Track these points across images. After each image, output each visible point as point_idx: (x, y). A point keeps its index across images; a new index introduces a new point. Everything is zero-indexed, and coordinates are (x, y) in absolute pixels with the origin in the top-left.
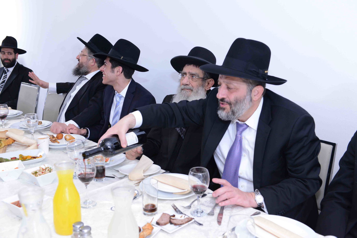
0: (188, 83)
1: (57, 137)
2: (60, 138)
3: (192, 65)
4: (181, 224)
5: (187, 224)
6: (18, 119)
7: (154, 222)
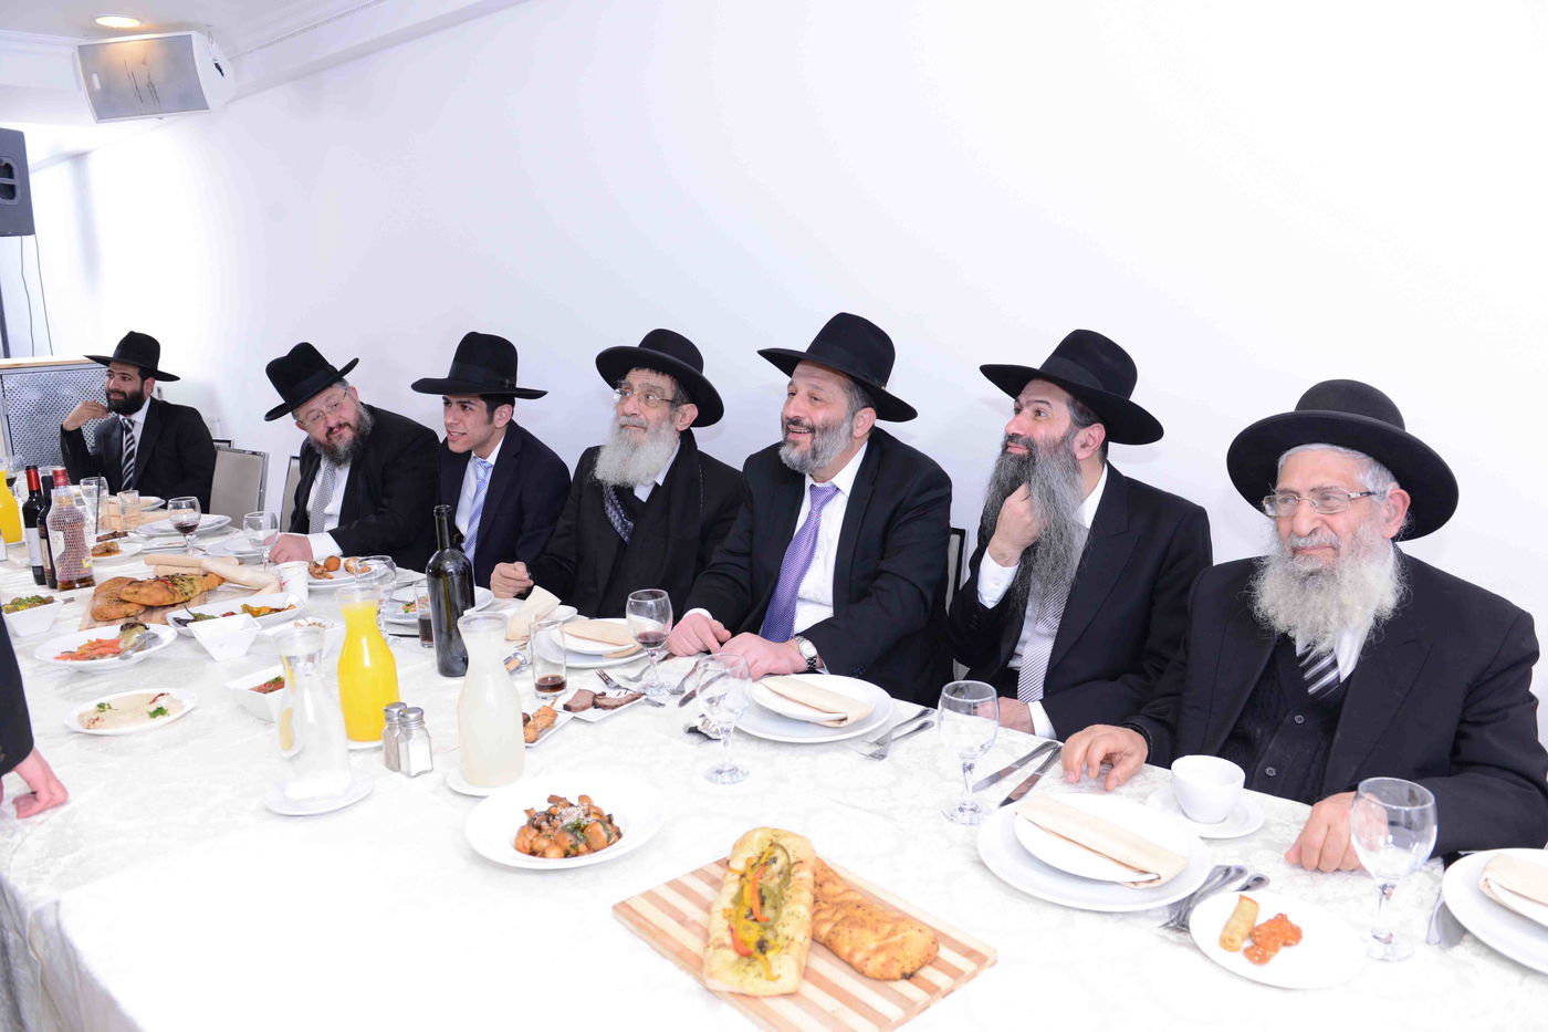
0: (636, 412)
1: (325, 566)
2: (332, 567)
3: (647, 370)
4: (616, 706)
5: (630, 704)
6: (222, 534)
7: (559, 705)
